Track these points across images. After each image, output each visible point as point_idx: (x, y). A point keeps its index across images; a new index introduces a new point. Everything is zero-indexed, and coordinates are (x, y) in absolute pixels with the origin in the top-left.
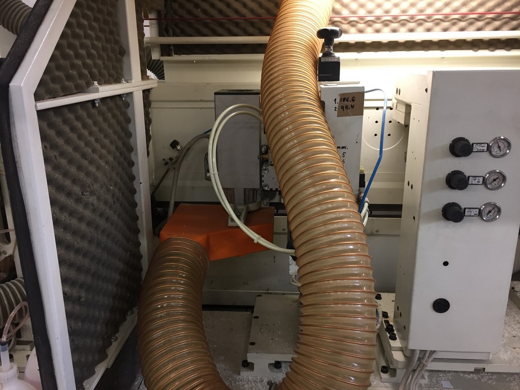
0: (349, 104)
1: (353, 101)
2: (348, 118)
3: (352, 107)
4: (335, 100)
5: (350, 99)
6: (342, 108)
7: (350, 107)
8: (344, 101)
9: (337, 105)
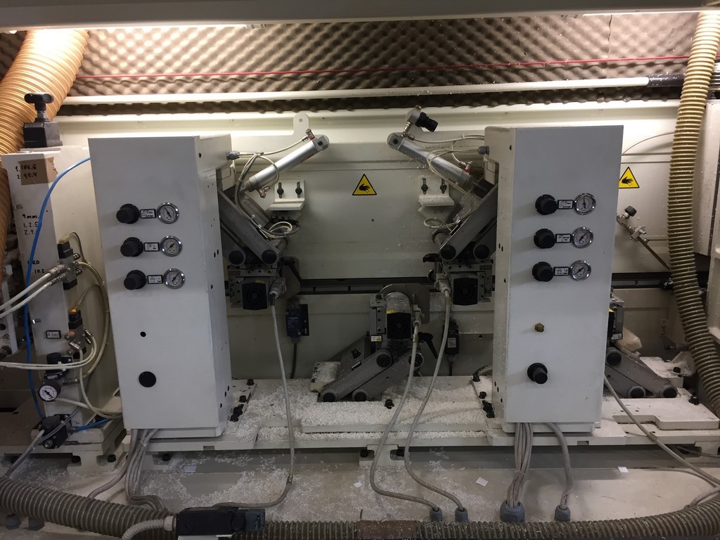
0: (31, 171)
1: (35, 168)
2: (32, 185)
3: (35, 175)
4: (16, 168)
5: (31, 167)
6: (25, 175)
7: (32, 174)
8: (25, 168)
9: (19, 173)
